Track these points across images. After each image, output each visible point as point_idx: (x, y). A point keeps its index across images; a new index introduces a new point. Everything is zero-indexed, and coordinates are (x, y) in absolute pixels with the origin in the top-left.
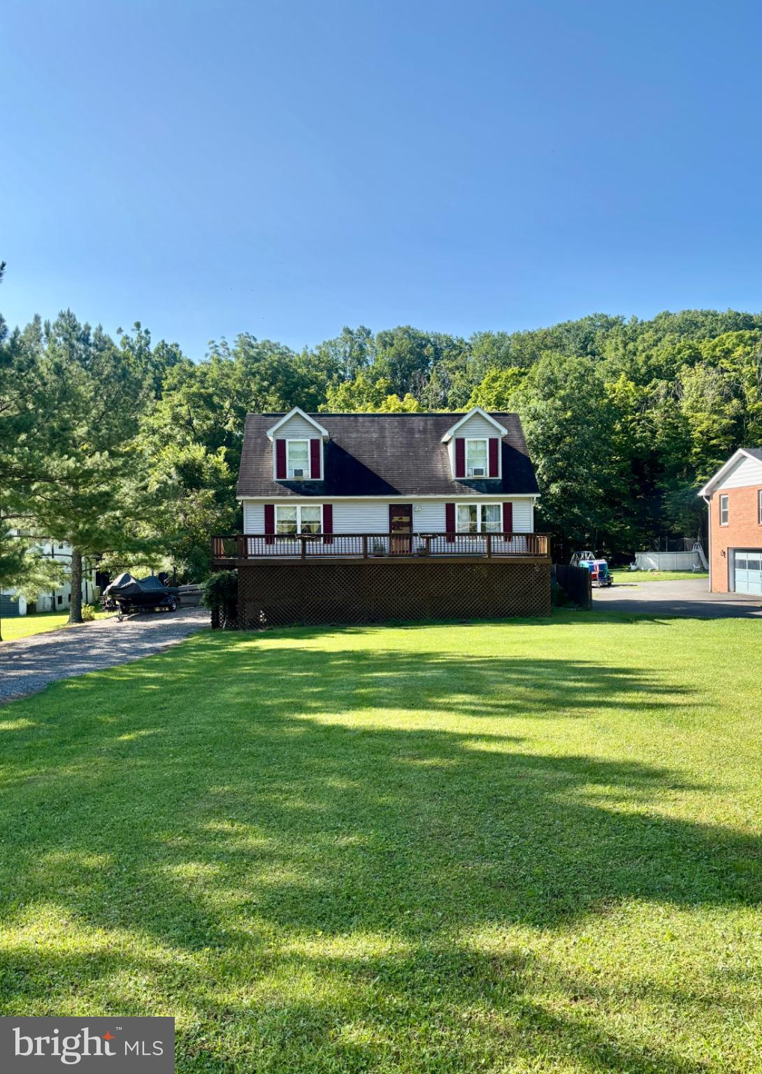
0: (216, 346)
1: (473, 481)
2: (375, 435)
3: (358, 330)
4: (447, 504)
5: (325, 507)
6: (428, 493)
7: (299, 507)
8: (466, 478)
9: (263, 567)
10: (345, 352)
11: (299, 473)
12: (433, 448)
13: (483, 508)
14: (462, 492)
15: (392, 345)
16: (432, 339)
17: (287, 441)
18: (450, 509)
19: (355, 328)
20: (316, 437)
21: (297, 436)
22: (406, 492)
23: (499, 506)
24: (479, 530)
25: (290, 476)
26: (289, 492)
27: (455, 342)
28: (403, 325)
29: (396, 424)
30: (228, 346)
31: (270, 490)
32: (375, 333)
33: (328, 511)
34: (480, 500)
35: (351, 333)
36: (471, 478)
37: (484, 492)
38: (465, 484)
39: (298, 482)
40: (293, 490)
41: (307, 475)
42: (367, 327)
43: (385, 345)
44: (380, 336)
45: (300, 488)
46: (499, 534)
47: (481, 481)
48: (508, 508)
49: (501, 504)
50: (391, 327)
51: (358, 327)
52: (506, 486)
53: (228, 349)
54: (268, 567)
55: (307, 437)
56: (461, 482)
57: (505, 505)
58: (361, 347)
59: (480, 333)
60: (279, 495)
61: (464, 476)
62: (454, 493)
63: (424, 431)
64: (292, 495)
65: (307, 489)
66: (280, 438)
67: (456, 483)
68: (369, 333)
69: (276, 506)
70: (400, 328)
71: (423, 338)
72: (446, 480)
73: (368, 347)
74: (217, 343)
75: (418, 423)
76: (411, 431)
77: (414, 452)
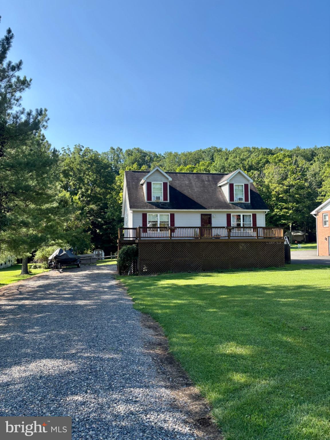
0: (65, 150)
1: (238, 203)
2: (187, 182)
3: (117, 149)
4: (227, 214)
5: (171, 214)
6: (219, 209)
7: (159, 214)
8: (235, 202)
9: (151, 243)
10: (112, 157)
11: (158, 198)
12: (215, 189)
13: (243, 216)
14: (234, 208)
15: (132, 155)
16: (148, 154)
17: (152, 183)
18: (229, 216)
19: (115, 148)
20: (165, 181)
21: (157, 181)
22: (209, 208)
23: (250, 215)
24: (242, 226)
25: (153, 200)
26: (154, 207)
27: (158, 155)
28: (136, 147)
29: (195, 177)
30: (71, 150)
31: (144, 206)
32: (124, 151)
33: (172, 216)
34: (242, 212)
35: (114, 149)
36: (236, 202)
37: (244, 209)
38: (235, 205)
39: (158, 202)
40: (156, 206)
41: (162, 200)
42: (121, 148)
43: (129, 155)
44: (127, 151)
45: (159, 205)
46: (250, 228)
47: (242, 203)
48: (254, 216)
49: (251, 214)
50: (131, 148)
51: (117, 147)
52: (253, 206)
53: (70, 151)
54: (153, 243)
55: (161, 181)
56: (232, 204)
57: (253, 214)
58: (118, 155)
59: (168, 152)
60: (150, 208)
61: (234, 201)
62: (230, 208)
63: (209, 181)
64: (156, 208)
65: (163, 206)
66: (149, 181)
67: (230, 204)
68: (121, 150)
69: (148, 214)
70: (135, 148)
71: (145, 153)
72: (225, 203)
73: (121, 156)
74: (66, 148)
75: (205, 177)
76: (203, 181)
77: (207, 190)
